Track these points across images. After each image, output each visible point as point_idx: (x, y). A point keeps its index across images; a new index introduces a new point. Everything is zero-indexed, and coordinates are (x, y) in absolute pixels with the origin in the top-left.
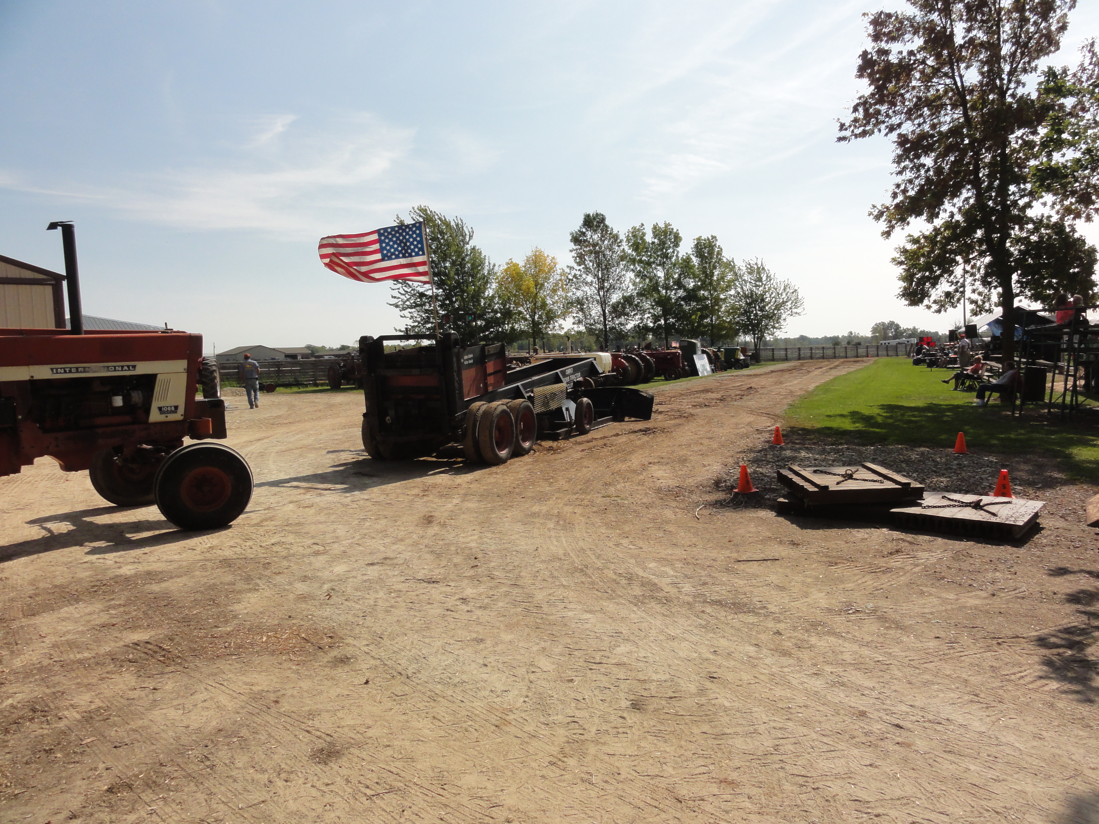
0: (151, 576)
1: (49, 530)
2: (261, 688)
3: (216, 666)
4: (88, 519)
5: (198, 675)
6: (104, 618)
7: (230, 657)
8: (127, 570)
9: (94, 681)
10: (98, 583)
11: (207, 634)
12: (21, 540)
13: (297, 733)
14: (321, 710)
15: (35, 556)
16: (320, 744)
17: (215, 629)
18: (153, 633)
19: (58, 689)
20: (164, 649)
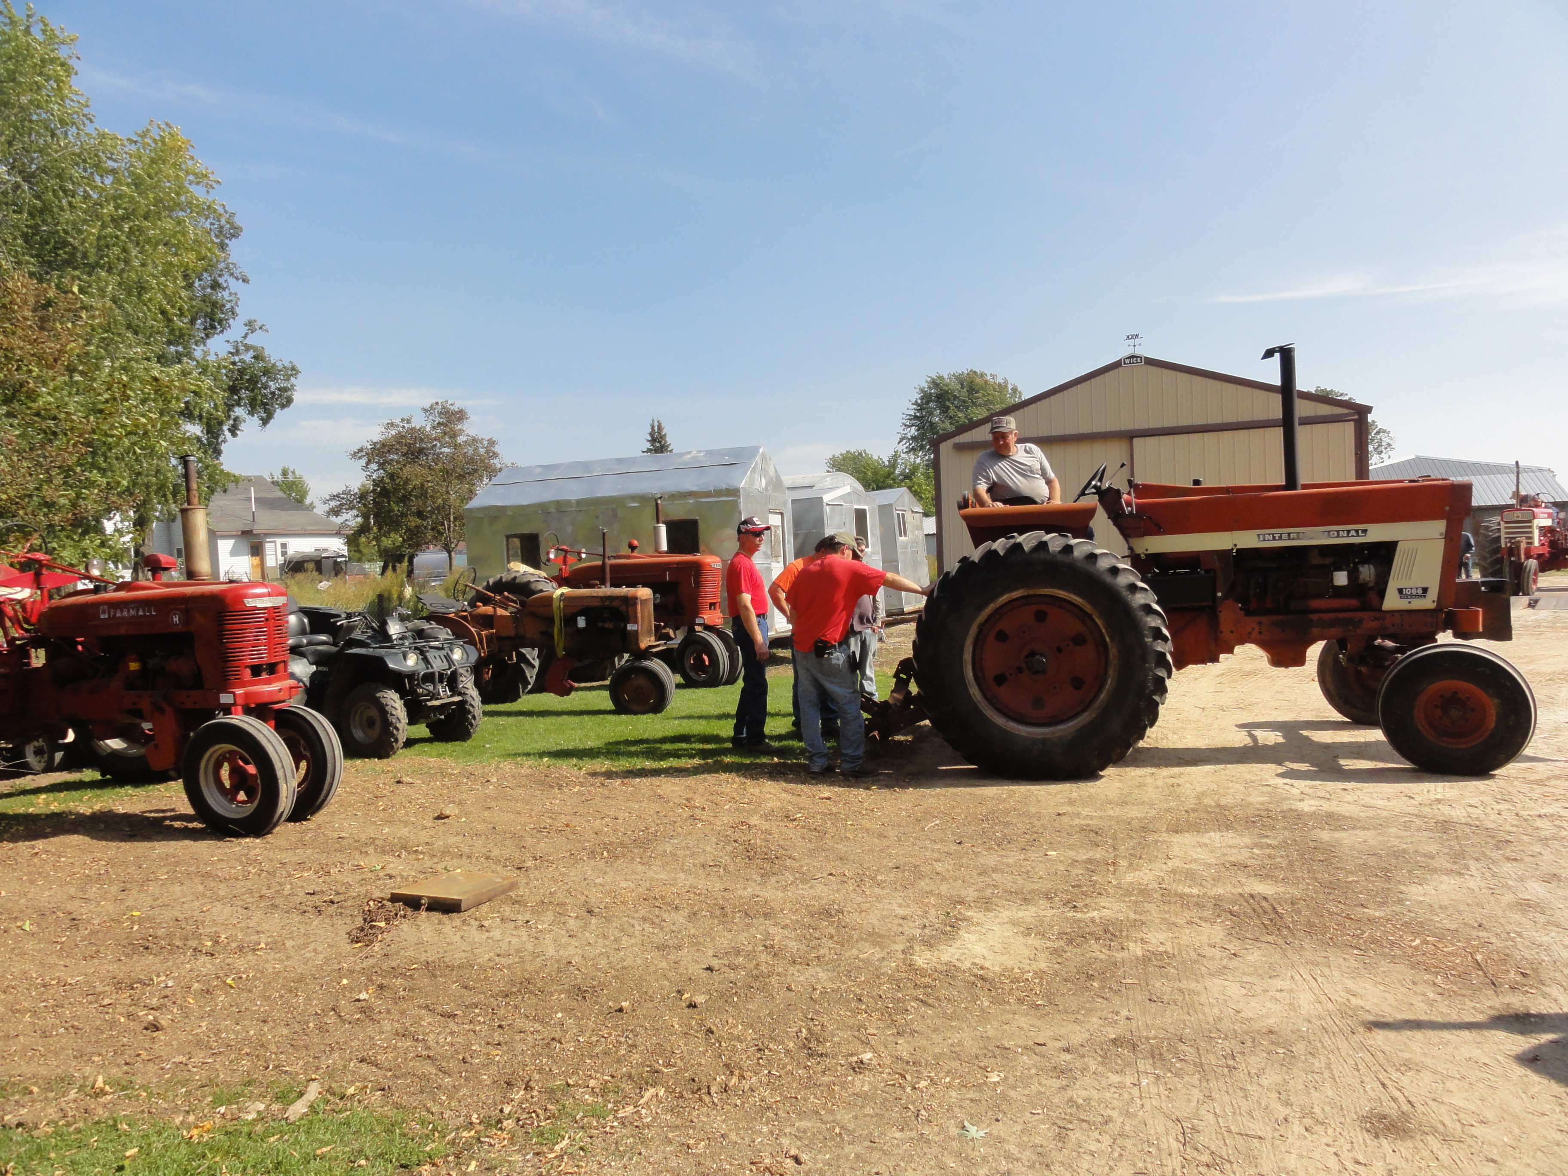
0: (1332, 820)
1: (1254, 738)
2: (1362, 1003)
3: (1326, 954)
4: (1305, 733)
5: (1296, 958)
6: (1242, 856)
7: (1350, 950)
8: (1307, 806)
9: (1181, 921)
10: (1263, 813)
11: (1343, 911)
12: (1219, 745)
13: (1367, 1079)
14: (1426, 1067)
15: (1223, 766)
16: (1391, 1109)
17: (1359, 909)
18: (1282, 889)
19: (1143, 918)
20: (1277, 913)
